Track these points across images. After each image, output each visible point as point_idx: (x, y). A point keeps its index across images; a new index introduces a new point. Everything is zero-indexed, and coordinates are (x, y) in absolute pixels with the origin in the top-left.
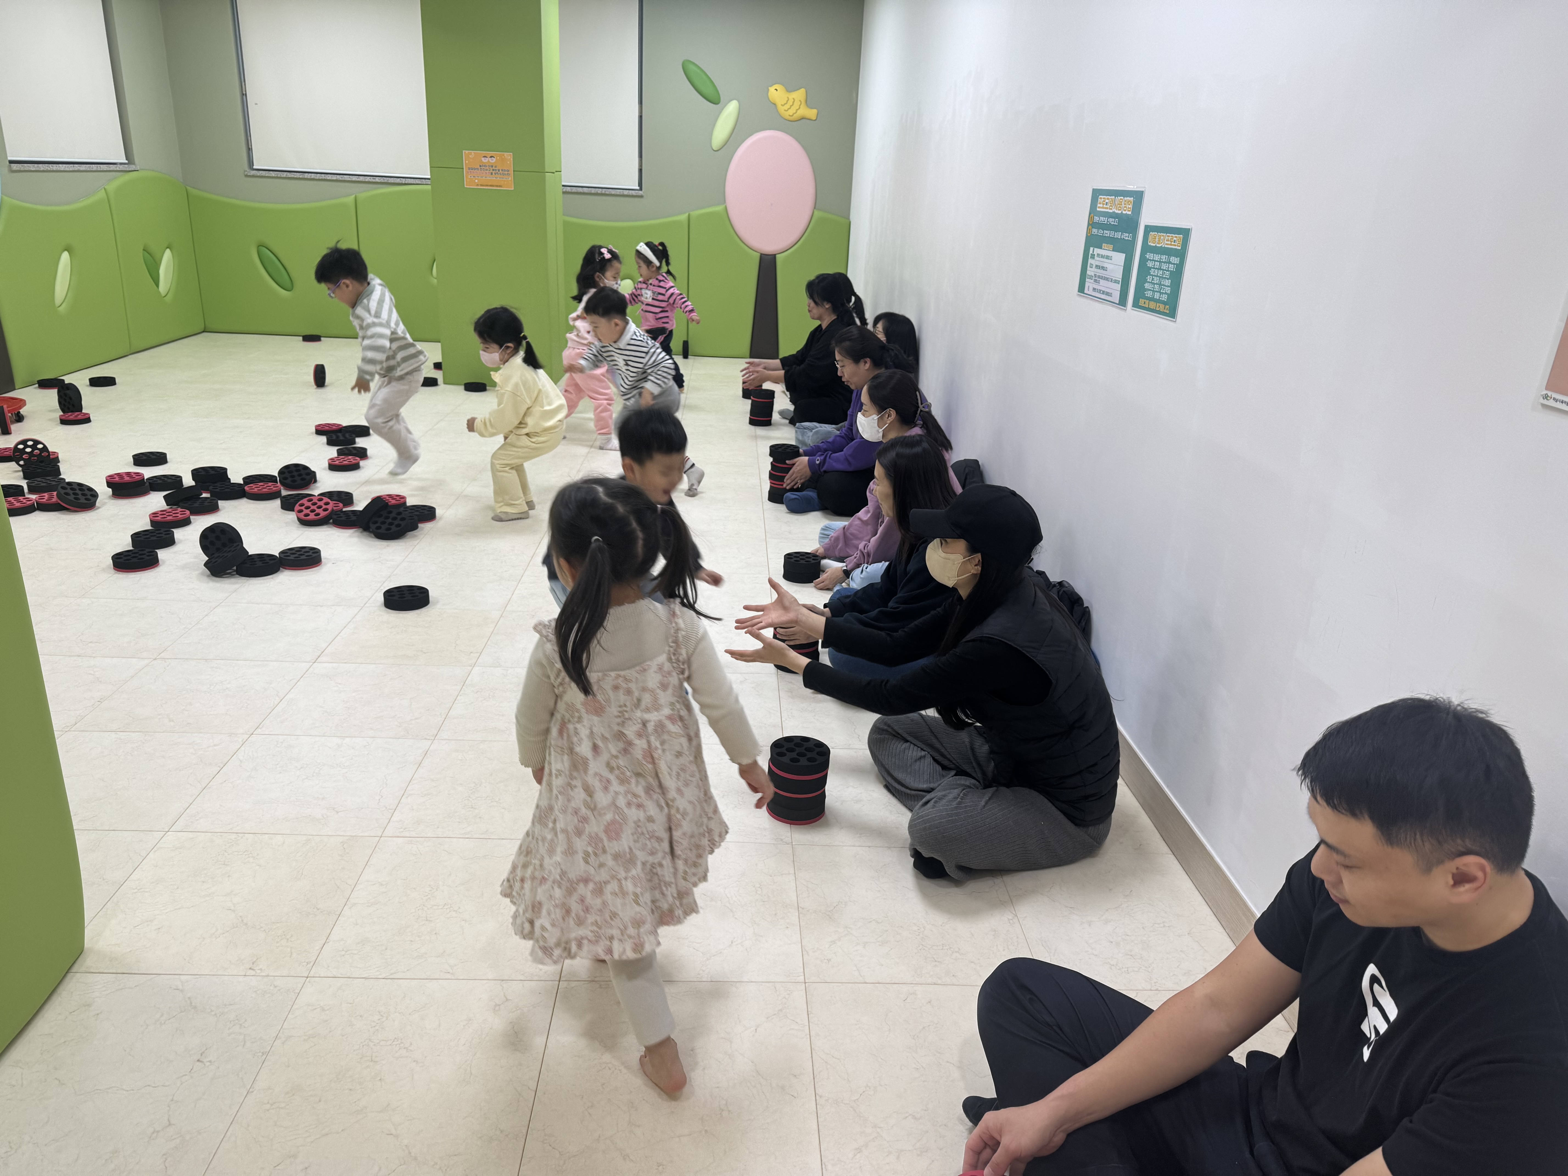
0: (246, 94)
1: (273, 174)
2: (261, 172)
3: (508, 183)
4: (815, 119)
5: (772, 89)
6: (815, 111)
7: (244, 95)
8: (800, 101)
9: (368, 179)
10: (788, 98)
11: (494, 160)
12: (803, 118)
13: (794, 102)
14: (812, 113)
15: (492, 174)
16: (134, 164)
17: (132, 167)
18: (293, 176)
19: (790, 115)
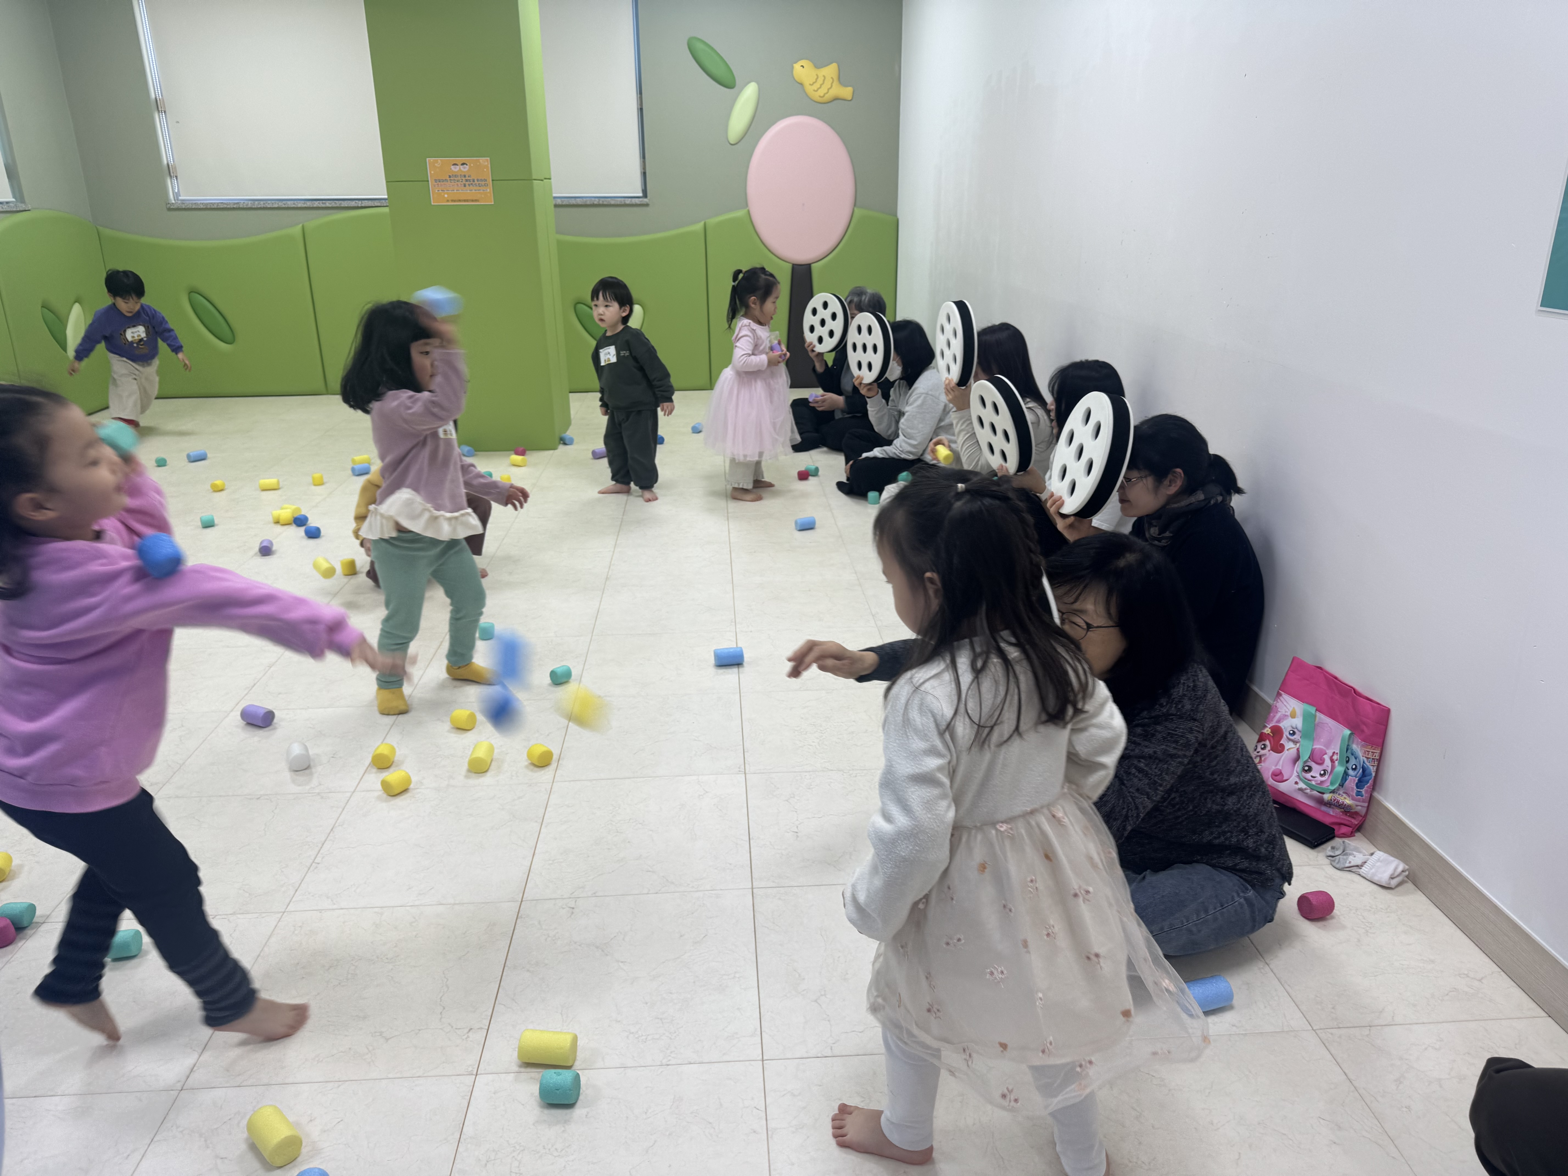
1: (201, 205)
2: (187, 203)
3: (486, 196)
4: (850, 99)
5: (797, 66)
6: (850, 90)
8: (832, 78)
10: (817, 75)
11: (467, 167)
13: (824, 80)
14: (846, 92)
15: (465, 186)
18: (226, 206)
19: (820, 97)
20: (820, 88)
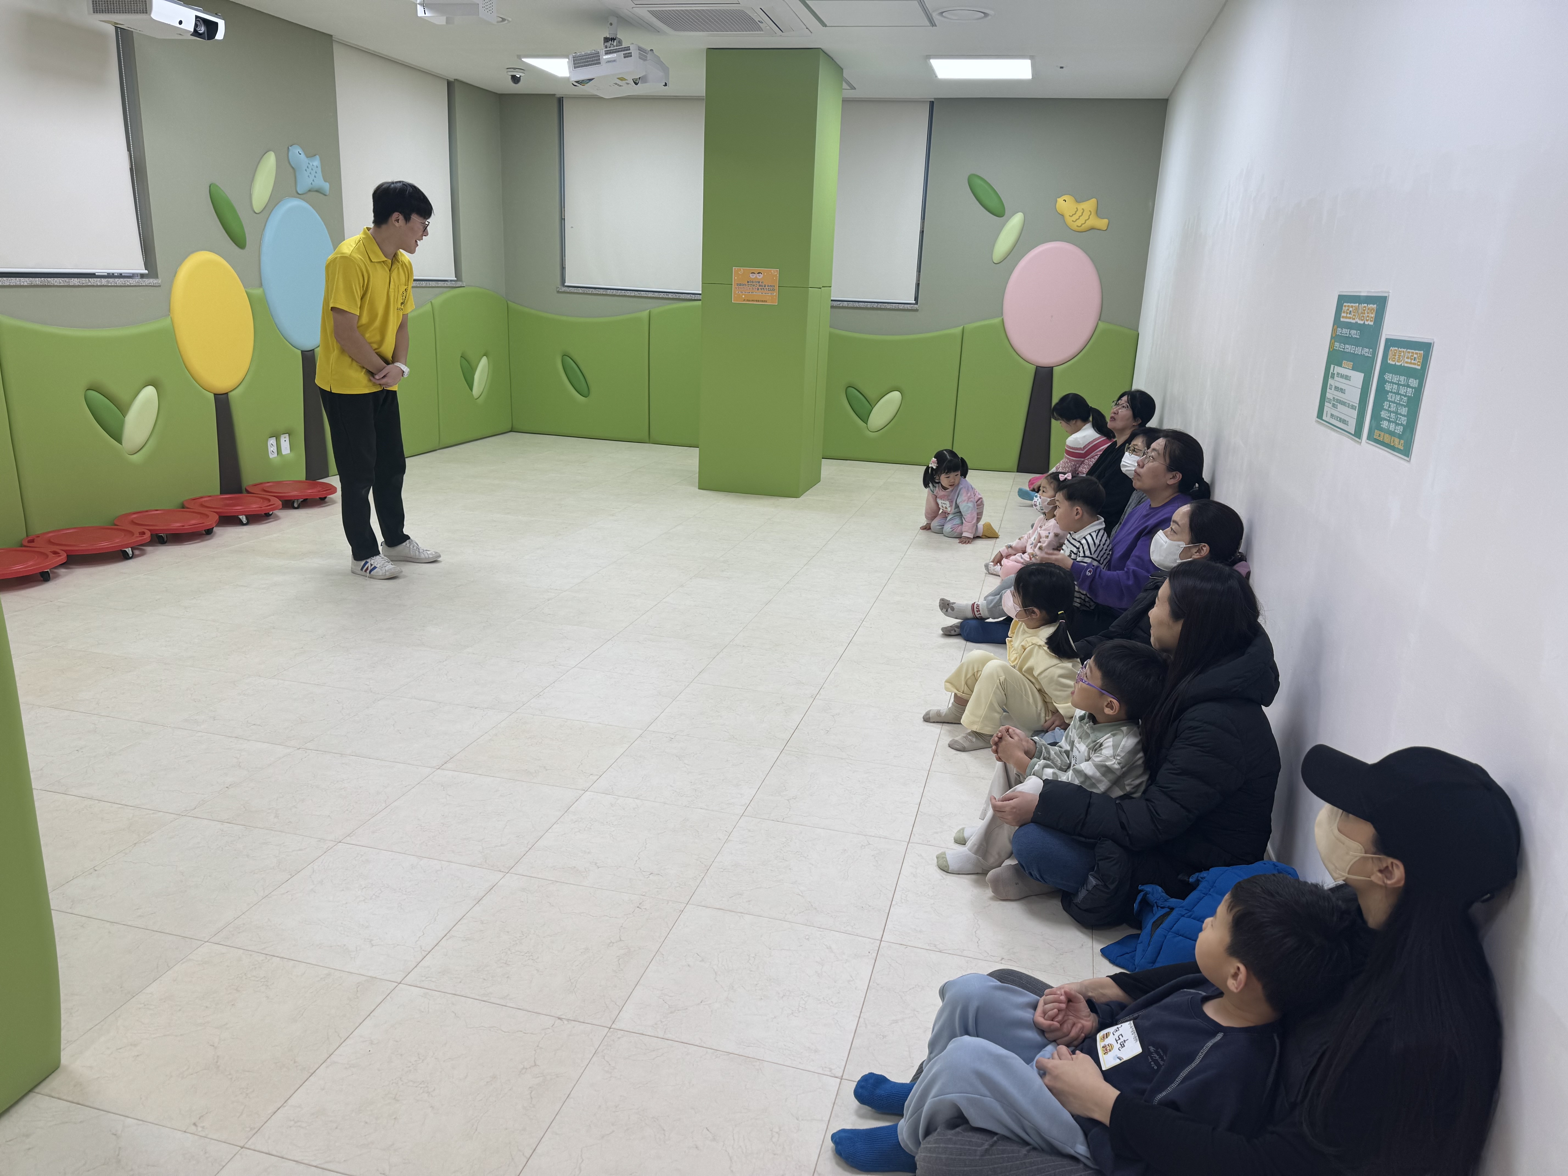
0: (564, 219)
1: (580, 290)
2: (570, 288)
3: (773, 298)
4: (1105, 229)
5: (1060, 201)
6: (1106, 221)
7: (562, 220)
8: (1090, 211)
9: (662, 295)
10: (1077, 208)
11: (761, 275)
12: (1092, 229)
13: (1082, 213)
14: (1102, 223)
15: (758, 289)
16: (461, 281)
17: (459, 284)
18: (597, 292)
19: (1077, 226)
20: (1079, 219)
